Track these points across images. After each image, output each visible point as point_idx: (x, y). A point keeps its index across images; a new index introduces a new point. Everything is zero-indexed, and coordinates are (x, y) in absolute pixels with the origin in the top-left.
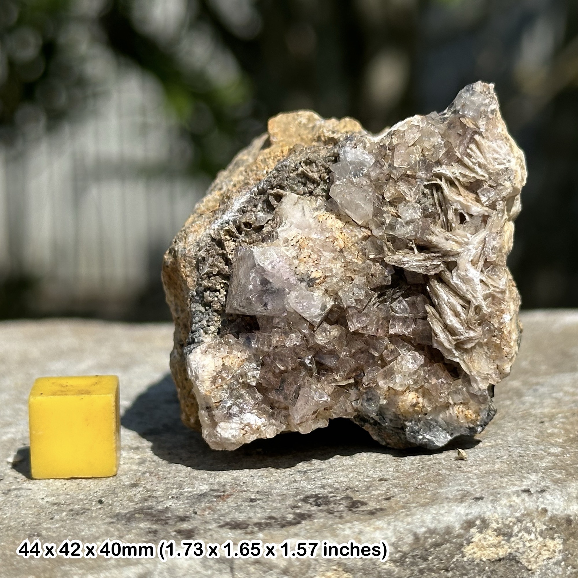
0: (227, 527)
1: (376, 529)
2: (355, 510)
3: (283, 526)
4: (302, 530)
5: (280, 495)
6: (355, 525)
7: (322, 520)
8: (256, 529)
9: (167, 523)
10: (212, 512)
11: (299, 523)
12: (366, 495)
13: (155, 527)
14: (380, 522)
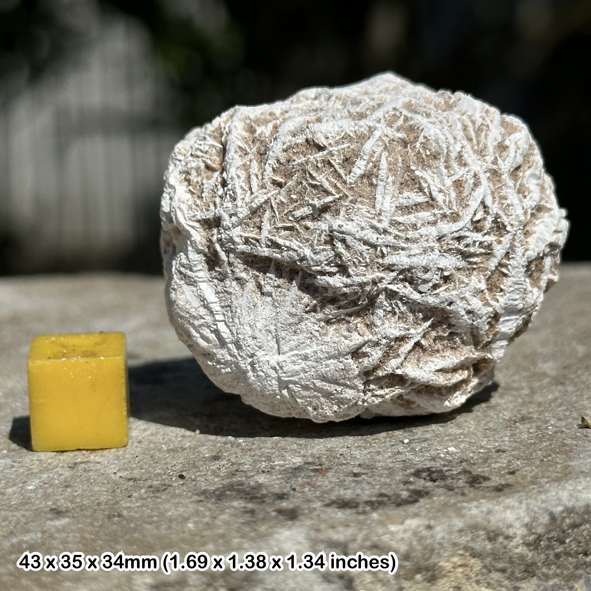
0: (334, 505)
1: (507, 508)
2: (477, 486)
3: (399, 505)
4: (422, 509)
5: (386, 469)
6: (481, 503)
7: (442, 498)
8: (368, 508)
9: (263, 502)
10: (312, 489)
11: (416, 501)
12: (486, 469)
13: (250, 506)
14: (510, 500)
